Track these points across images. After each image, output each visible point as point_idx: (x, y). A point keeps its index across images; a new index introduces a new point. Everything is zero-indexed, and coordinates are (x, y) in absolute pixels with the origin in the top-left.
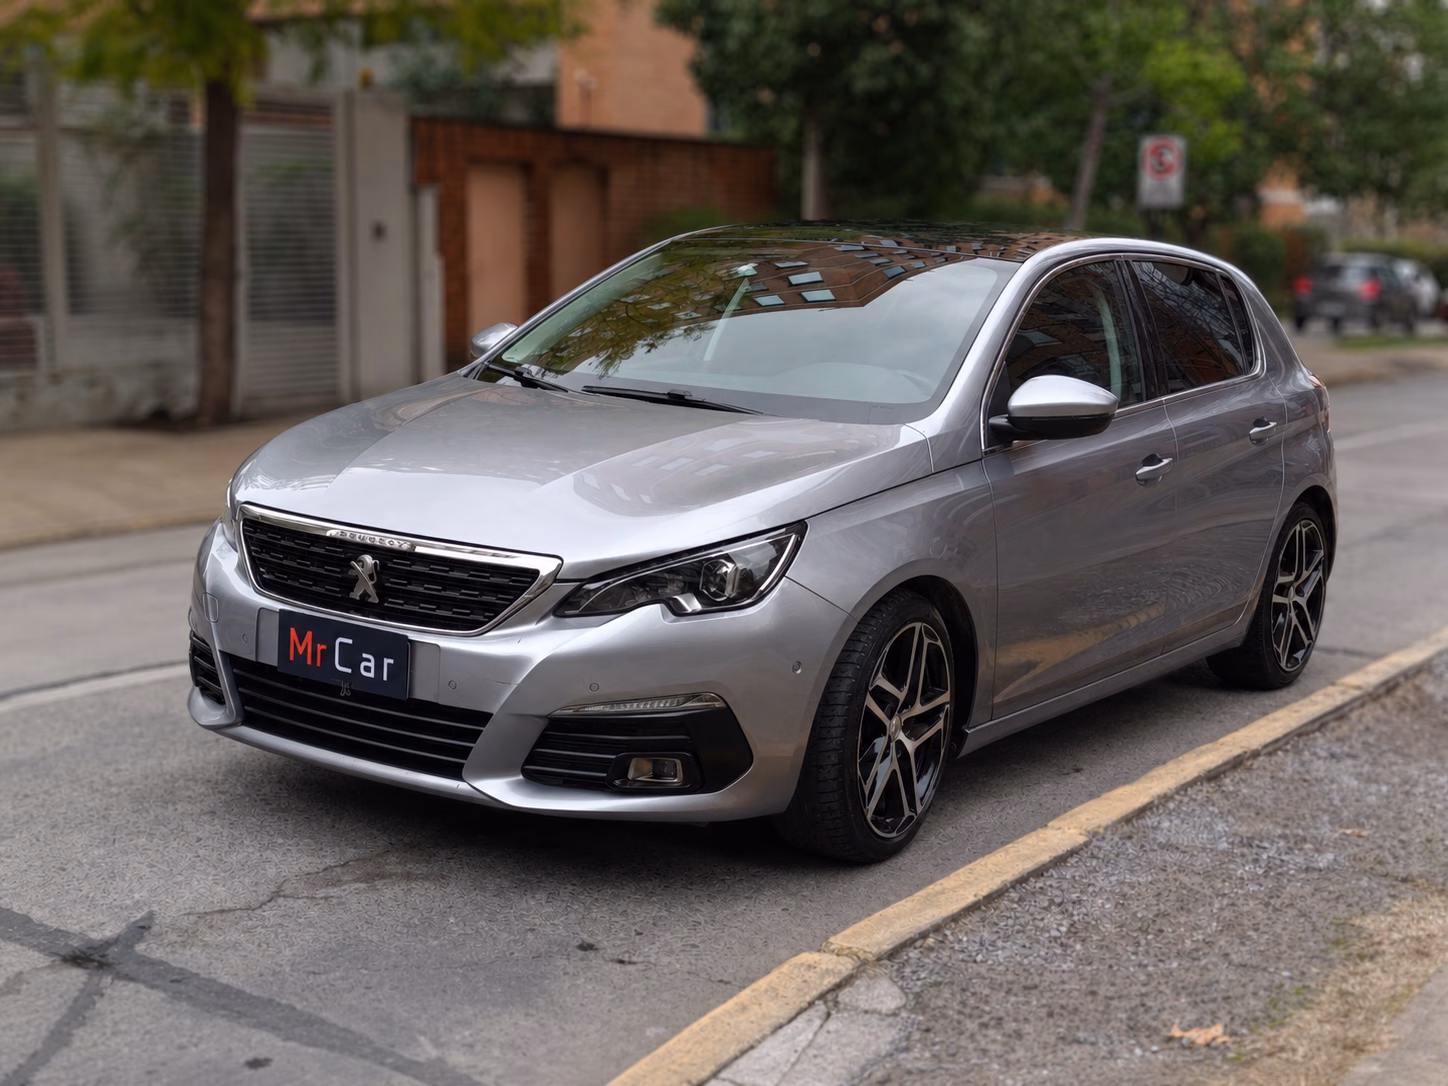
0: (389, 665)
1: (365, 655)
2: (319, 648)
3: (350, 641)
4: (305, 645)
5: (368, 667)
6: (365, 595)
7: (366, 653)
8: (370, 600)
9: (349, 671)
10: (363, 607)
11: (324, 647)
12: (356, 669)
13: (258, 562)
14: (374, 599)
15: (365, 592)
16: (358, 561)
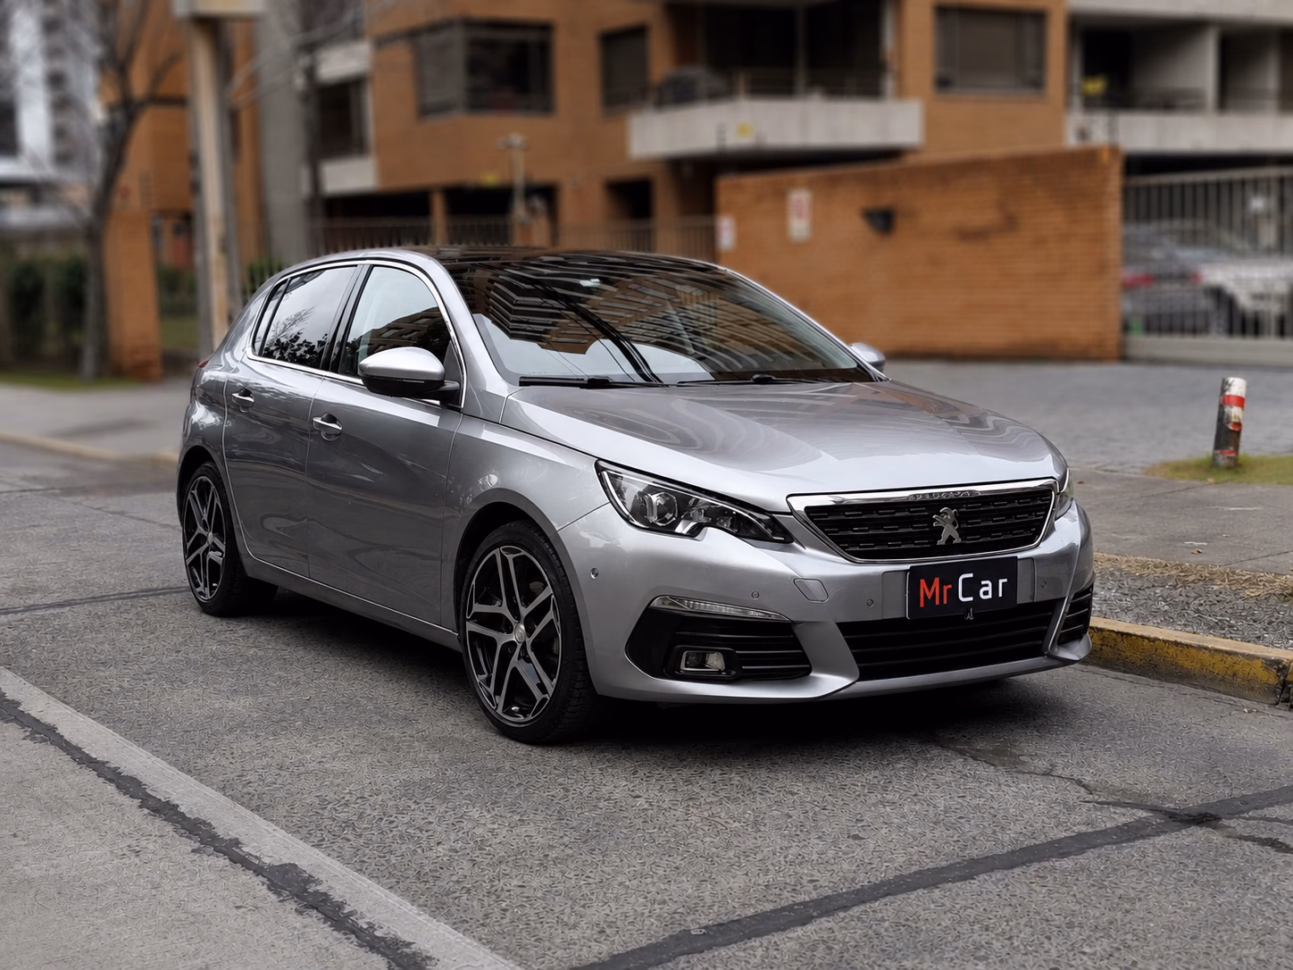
0: (1003, 583)
1: (983, 583)
2: (945, 588)
3: (971, 575)
4: (931, 591)
5: (986, 591)
6: (951, 539)
7: (984, 580)
8: (955, 542)
9: (971, 599)
11: (950, 586)
12: (976, 595)
13: (838, 540)
14: (957, 540)
15: (950, 536)
16: (939, 514)
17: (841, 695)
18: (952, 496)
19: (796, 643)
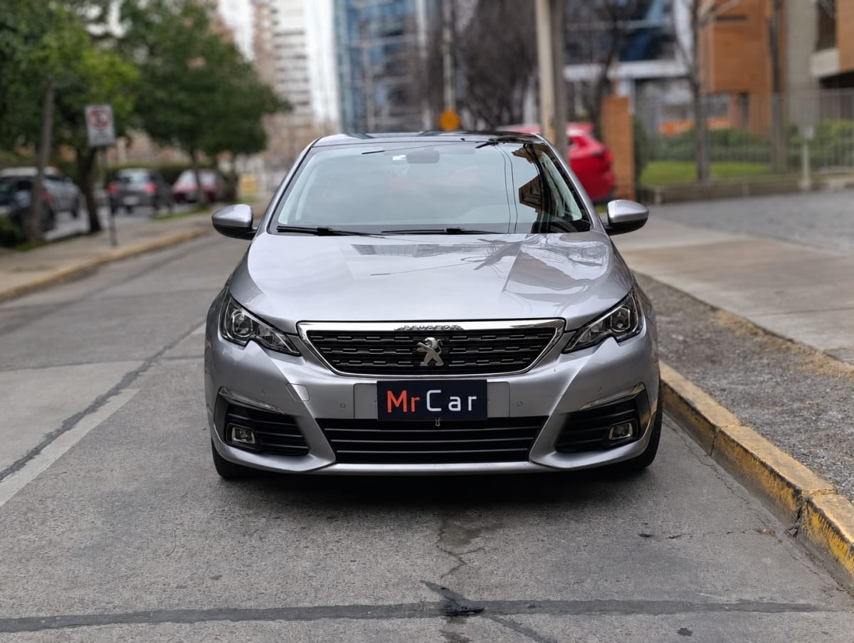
0: (472, 400)
1: (452, 398)
2: (413, 400)
3: (439, 391)
4: (399, 400)
5: (455, 404)
6: (433, 362)
7: (452, 396)
8: (437, 365)
9: (440, 409)
10: (432, 369)
11: (418, 398)
12: (445, 408)
13: (330, 357)
14: (440, 363)
15: (432, 360)
16: (424, 342)
17: (321, 472)
18: (439, 329)
19: (298, 431)
